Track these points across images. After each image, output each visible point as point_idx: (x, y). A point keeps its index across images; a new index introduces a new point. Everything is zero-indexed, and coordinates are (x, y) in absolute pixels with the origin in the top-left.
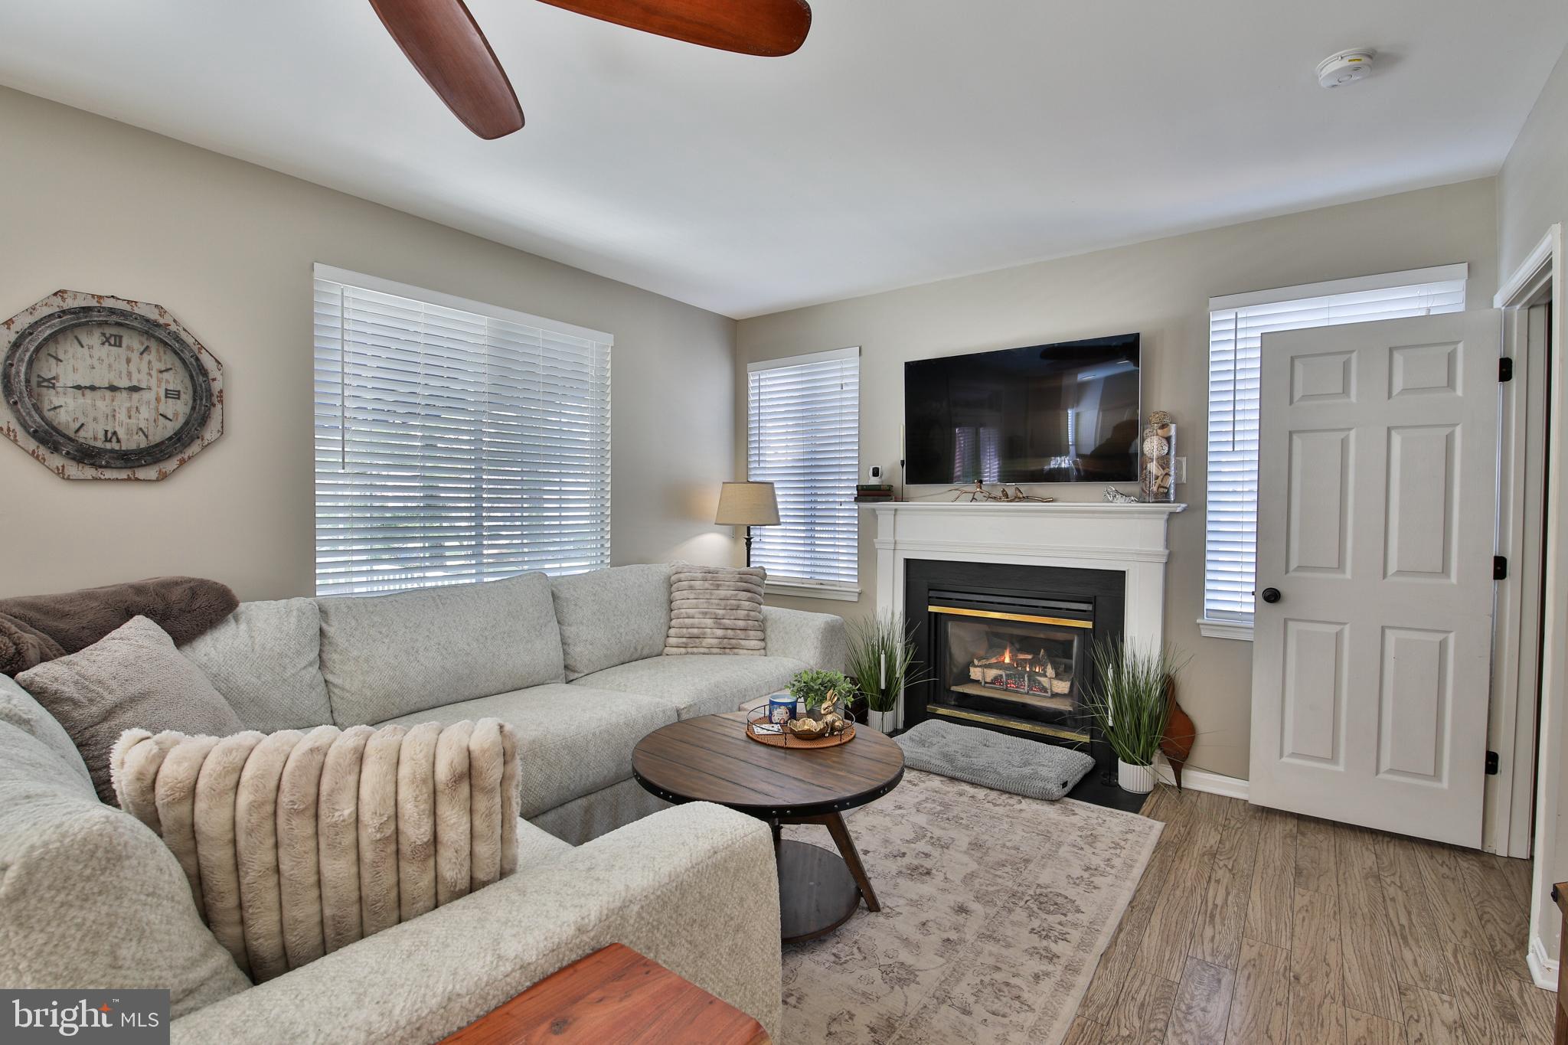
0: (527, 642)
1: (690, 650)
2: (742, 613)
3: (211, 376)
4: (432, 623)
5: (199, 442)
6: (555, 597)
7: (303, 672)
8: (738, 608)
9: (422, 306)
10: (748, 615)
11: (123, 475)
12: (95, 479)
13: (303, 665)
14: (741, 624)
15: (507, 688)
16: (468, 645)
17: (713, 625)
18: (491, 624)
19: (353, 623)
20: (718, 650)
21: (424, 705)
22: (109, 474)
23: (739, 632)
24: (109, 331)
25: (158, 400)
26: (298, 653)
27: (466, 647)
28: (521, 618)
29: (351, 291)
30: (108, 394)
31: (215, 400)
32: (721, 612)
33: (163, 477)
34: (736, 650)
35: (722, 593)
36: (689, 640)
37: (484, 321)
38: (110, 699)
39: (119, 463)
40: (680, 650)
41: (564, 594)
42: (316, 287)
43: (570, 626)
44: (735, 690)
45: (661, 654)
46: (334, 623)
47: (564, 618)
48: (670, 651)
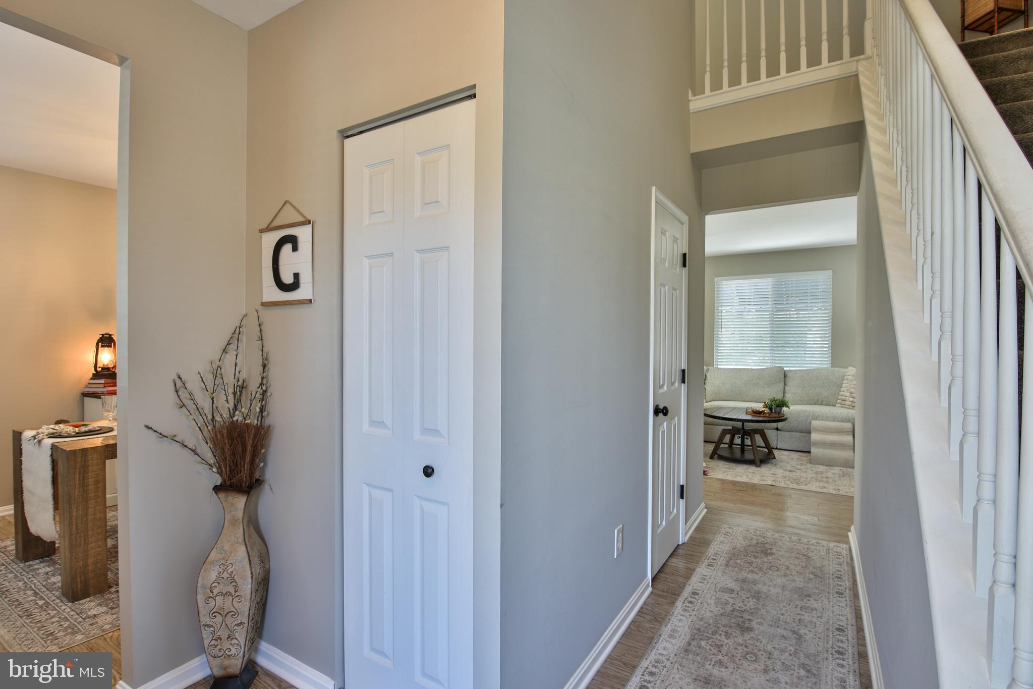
1: (842, 406)
4: (733, 377)
6: (785, 376)
9: (747, 281)
17: (849, 396)
19: (713, 374)
20: (851, 407)
27: (740, 385)
28: (762, 380)
29: (725, 283)
32: (853, 390)
36: (842, 401)
37: (770, 280)
40: (840, 405)
41: (790, 375)
42: (715, 283)
43: (789, 386)
44: (811, 414)
45: (835, 406)
46: (709, 372)
47: (786, 383)
48: (837, 405)
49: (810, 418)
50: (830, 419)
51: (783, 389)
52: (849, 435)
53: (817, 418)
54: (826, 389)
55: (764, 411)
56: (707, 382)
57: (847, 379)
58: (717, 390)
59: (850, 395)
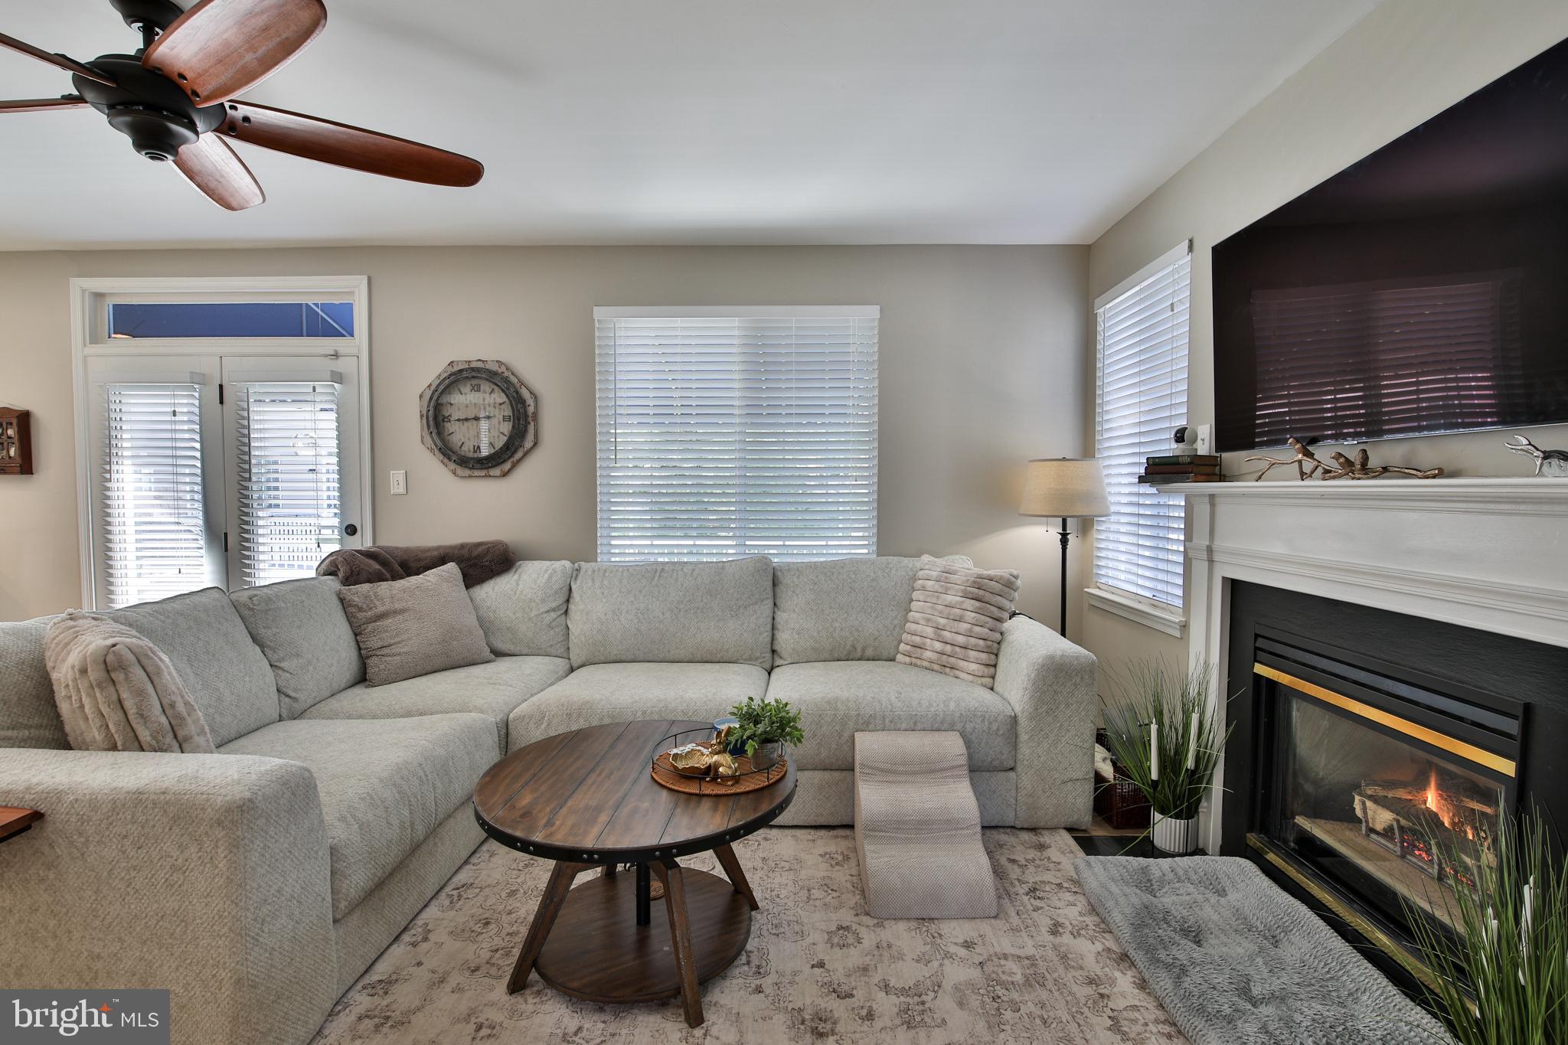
0: (719, 620)
1: (914, 660)
2: (964, 627)
3: (527, 404)
4: (640, 592)
5: (521, 449)
6: (775, 583)
7: (545, 615)
8: (960, 620)
9: (679, 322)
10: (970, 630)
11: (483, 473)
12: (470, 476)
13: (544, 609)
14: (961, 639)
15: (697, 660)
16: (663, 614)
17: (932, 636)
18: (688, 599)
19: (590, 583)
20: (936, 667)
21: (623, 658)
22: (477, 473)
23: (957, 649)
24: (474, 382)
25: (499, 423)
26: (543, 601)
27: (661, 616)
28: (719, 596)
29: (622, 323)
30: (475, 422)
31: (530, 419)
32: (942, 621)
33: (505, 475)
34: (957, 672)
35: (950, 598)
36: (913, 649)
37: (736, 322)
38: (381, 609)
39: (479, 466)
40: (907, 659)
41: (786, 580)
42: (597, 325)
43: (784, 611)
44: (853, 713)
45: (893, 660)
46: (578, 582)
47: (778, 603)
48: (899, 657)
49: (851, 724)
50: (904, 726)
51: (770, 620)
52: (958, 776)
53: (868, 723)
54: (873, 615)
55: (717, 766)
56: (572, 607)
57: (924, 588)
58: (599, 631)
59: (935, 633)
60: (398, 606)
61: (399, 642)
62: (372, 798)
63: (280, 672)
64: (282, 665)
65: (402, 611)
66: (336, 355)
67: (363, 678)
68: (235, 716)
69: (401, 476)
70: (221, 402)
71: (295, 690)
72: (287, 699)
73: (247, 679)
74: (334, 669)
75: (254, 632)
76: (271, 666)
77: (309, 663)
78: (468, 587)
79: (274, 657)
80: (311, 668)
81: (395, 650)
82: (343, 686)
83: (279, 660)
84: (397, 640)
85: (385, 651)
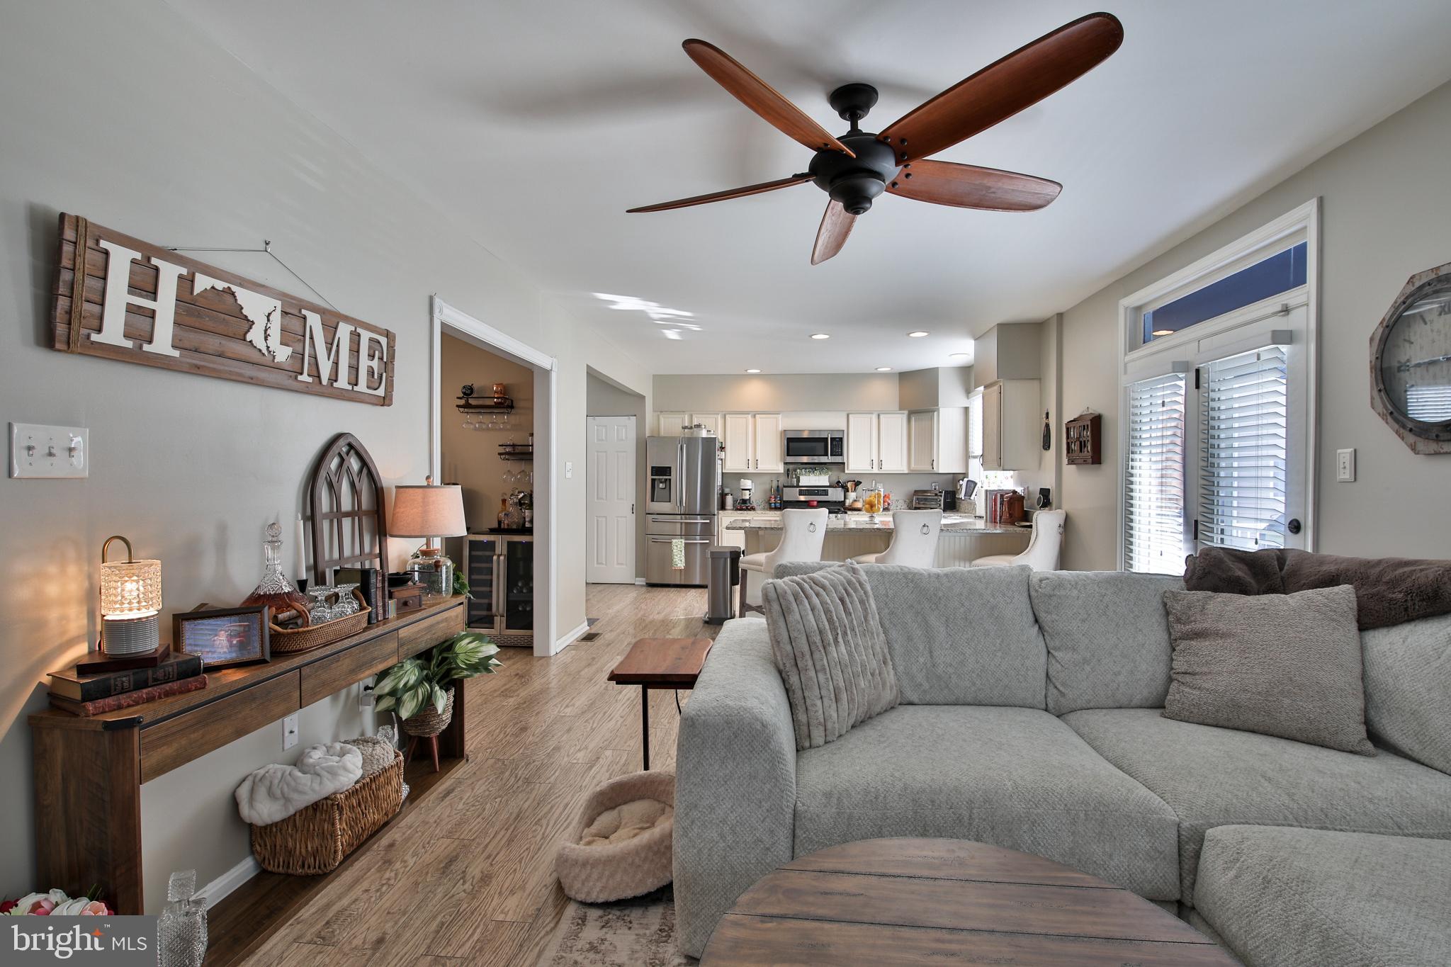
60: (1222, 626)
61: (1205, 674)
62: (876, 798)
63: (1053, 662)
64: (1056, 654)
65: (1224, 636)
66: (1286, 310)
67: (1158, 704)
68: (974, 684)
69: (1348, 457)
70: (1198, 386)
71: (1063, 684)
72: (1055, 691)
73: (999, 654)
74: (1121, 678)
75: (1037, 613)
76: (1049, 652)
77: (1085, 661)
78: (1363, 627)
79: (1051, 644)
80: (1088, 668)
81: (1198, 681)
82: (1135, 702)
83: (1055, 649)
84: (1205, 669)
85: (1188, 679)
